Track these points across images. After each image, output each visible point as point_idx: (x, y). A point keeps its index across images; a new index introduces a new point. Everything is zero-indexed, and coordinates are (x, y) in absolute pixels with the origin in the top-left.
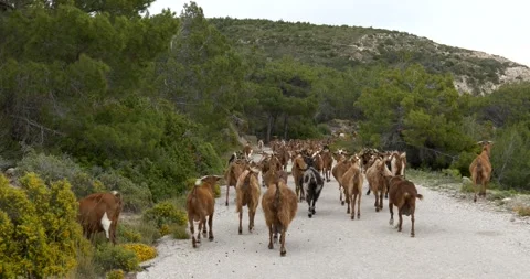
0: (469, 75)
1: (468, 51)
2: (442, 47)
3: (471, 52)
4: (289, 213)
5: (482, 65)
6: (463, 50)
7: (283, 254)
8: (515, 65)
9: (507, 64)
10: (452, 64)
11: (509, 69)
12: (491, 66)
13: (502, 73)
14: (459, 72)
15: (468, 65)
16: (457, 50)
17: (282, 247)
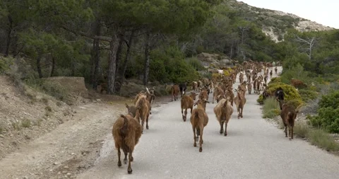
0: (275, 26)
1: (271, 11)
2: (253, 8)
3: (273, 11)
4: (134, 138)
5: (283, 20)
6: (268, 10)
7: (130, 172)
8: (303, 20)
9: (298, 19)
10: (263, 19)
11: (301, 23)
12: (288, 20)
13: (296, 25)
14: (268, 24)
15: (274, 20)
16: (263, 10)
17: (129, 167)
